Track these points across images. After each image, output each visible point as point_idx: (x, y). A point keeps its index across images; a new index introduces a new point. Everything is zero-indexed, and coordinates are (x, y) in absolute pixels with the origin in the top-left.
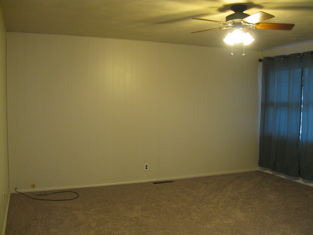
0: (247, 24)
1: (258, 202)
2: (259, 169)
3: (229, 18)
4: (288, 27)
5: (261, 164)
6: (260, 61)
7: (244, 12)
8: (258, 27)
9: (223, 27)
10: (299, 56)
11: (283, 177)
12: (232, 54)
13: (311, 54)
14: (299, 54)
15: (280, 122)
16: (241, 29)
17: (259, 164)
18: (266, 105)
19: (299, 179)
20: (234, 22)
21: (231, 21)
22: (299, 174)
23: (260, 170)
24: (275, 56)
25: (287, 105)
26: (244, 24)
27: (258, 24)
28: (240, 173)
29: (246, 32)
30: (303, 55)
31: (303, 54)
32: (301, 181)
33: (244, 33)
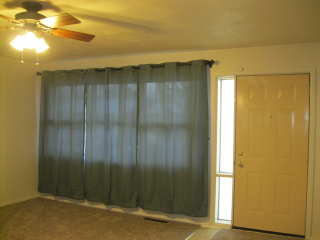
0: (43, 27)
1: (48, 237)
2: (38, 195)
3: (19, 16)
4: (88, 38)
5: (41, 189)
6: (38, 75)
7: (39, 12)
8: (55, 33)
9: (10, 27)
10: (83, 73)
11: (67, 201)
12: (22, 62)
13: (96, 71)
14: (82, 70)
15: (61, 142)
16: (35, 32)
17: (38, 190)
18: (46, 123)
19: (85, 202)
20: (26, 21)
21: (22, 20)
22: (85, 197)
23: (40, 196)
24: (56, 71)
25: (70, 124)
26: (39, 26)
27: (55, 29)
28: (19, 203)
29: (40, 37)
30: (86, 72)
31: (87, 70)
32: (86, 204)
33: (37, 38)
